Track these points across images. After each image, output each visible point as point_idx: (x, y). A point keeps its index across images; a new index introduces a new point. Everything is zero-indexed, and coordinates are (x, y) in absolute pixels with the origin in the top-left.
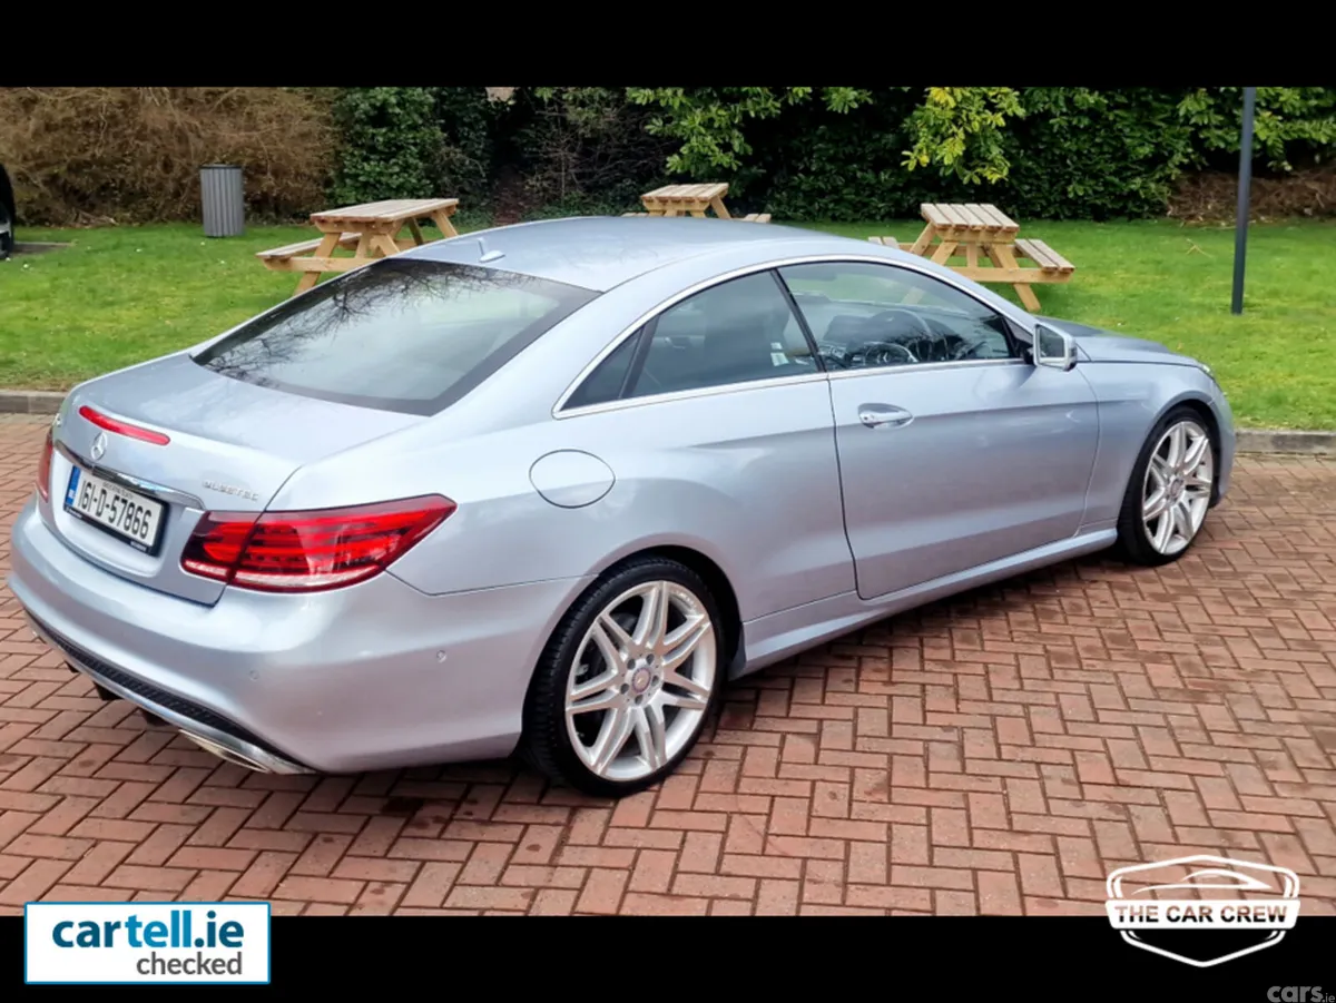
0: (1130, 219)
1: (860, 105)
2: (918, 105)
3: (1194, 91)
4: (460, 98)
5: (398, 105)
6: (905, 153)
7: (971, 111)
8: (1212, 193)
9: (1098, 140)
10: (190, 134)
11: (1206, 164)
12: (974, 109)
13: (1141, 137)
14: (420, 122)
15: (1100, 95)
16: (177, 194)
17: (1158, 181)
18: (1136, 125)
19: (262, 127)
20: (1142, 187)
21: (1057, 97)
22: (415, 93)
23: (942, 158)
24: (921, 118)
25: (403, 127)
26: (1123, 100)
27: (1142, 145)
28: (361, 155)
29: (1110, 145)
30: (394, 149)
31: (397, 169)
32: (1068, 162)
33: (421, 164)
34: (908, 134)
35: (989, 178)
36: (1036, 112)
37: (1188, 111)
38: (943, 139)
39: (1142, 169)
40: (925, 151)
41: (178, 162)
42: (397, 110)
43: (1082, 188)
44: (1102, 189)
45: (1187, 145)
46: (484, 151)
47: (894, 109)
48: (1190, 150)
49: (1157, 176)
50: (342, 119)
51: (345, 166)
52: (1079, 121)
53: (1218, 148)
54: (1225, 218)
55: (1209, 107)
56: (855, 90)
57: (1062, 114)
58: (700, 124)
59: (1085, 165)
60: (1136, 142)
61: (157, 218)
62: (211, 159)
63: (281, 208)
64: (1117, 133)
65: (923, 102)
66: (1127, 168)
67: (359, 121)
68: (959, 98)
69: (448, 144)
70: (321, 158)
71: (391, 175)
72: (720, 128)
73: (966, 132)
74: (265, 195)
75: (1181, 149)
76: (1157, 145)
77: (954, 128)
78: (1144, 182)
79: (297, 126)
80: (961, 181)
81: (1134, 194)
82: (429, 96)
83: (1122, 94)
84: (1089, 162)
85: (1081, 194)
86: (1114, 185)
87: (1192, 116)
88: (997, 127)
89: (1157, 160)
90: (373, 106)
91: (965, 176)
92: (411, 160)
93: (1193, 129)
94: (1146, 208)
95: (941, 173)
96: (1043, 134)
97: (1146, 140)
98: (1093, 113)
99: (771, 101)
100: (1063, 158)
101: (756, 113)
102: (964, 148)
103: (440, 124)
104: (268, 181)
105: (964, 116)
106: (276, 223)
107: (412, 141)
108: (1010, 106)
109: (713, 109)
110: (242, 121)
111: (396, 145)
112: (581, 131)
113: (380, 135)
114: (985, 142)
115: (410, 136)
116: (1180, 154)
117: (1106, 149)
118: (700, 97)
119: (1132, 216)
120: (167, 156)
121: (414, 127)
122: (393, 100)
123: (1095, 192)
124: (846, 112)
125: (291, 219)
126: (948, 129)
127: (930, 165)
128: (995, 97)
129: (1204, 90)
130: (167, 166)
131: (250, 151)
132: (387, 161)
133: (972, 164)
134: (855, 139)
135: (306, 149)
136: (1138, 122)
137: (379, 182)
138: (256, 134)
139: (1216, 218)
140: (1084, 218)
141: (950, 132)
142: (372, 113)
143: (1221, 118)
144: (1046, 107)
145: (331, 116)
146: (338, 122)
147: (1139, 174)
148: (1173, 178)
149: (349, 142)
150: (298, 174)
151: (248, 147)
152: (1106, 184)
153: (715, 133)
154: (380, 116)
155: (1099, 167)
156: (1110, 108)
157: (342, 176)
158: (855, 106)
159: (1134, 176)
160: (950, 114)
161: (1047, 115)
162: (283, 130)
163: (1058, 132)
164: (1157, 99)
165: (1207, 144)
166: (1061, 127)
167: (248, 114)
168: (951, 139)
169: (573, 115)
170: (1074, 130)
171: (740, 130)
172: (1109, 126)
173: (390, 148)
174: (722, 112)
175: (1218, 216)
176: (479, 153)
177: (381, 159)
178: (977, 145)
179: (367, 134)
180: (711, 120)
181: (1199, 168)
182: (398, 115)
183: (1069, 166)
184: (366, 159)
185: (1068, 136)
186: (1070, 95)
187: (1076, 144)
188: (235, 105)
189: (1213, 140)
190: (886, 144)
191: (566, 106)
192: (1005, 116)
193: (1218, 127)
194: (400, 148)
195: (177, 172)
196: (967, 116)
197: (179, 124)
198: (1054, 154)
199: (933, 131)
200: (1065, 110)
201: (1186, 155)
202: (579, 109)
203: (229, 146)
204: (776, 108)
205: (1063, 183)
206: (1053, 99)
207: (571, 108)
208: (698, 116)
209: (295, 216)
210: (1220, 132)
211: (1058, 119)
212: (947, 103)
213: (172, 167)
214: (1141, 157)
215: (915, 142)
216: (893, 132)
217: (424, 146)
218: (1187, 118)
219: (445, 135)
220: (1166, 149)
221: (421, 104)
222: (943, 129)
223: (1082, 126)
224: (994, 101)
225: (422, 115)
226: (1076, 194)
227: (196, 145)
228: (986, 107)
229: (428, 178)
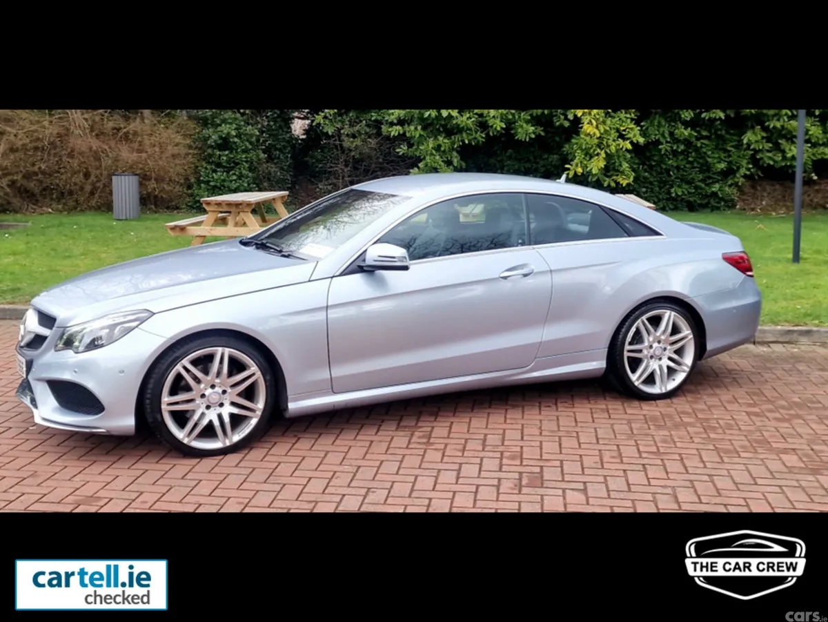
0: (712, 210)
1: (536, 136)
2: (574, 136)
3: (753, 127)
4: (275, 132)
5: (236, 136)
6: (567, 166)
7: (609, 139)
8: (765, 194)
9: (690, 159)
10: (101, 154)
11: (762, 175)
12: (611, 138)
13: (719, 157)
14: (250, 147)
15: (691, 130)
16: (92, 193)
17: (730, 186)
18: (715, 149)
19: (149, 150)
20: (719, 190)
21: (664, 131)
22: (248, 129)
23: (591, 169)
24: (577, 144)
25: (239, 150)
26: (705, 133)
27: (719, 162)
28: (211, 168)
29: (698, 163)
30: (232, 165)
31: (235, 177)
32: (671, 173)
33: (250, 174)
34: (567, 154)
35: (621, 183)
36: (650, 141)
37: (749, 140)
38: (591, 157)
39: (720, 178)
40: (579, 165)
41: (94, 172)
42: (236, 140)
43: (680, 190)
44: (694, 191)
45: (748, 163)
46: (289, 166)
47: (557, 139)
48: (751, 166)
49: (729, 183)
50: (200, 146)
51: (201, 176)
52: (678, 147)
53: (769, 164)
54: (775, 210)
55: (763, 138)
56: (532, 126)
57: (667, 142)
58: (432, 148)
59: (682, 175)
60: (715, 161)
61: (79, 209)
62: (116, 170)
63: (158, 203)
64: (703, 155)
65: (578, 134)
66: (709, 178)
67: (211, 147)
68: (602, 131)
69: (268, 162)
70: (185, 170)
71: (231, 181)
72: (444, 151)
73: (606, 152)
74: (149, 194)
75: (745, 165)
76: (729, 163)
77: (599, 150)
78: (721, 187)
79: (171, 150)
80: (603, 185)
81: (714, 194)
82: (256, 131)
83: (705, 130)
84: (685, 173)
85: (680, 194)
86: (702, 189)
87: (752, 143)
88: (627, 150)
89: (729, 173)
90: (221, 137)
91: (605, 181)
92: (244, 172)
93: (753, 152)
94: (723, 203)
95: (589, 180)
96: (655, 155)
97: (722, 159)
98: (687, 142)
99: (479, 133)
100: (668, 171)
101: (469, 141)
102: (605, 163)
103: (262, 149)
104: (152, 185)
105: (605, 143)
106: (156, 212)
107: (245, 160)
108: (635, 136)
109: (441, 139)
110: (136, 146)
111: (234, 162)
112: (353, 154)
113: (225, 156)
114: (618, 160)
115: (244, 156)
116: (744, 169)
117: (696, 165)
118: (431, 131)
119: (714, 209)
120: (87, 168)
121: (245, 151)
122: (234, 133)
123: (689, 193)
124: (527, 140)
125: (165, 210)
126: (594, 151)
127: (582, 174)
128: (624, 130)
129: (759, 127)
130: (87, 175)
131: (141, 166)
132: (228, 172)
133: (609, 174)
134: (532, 158)
135: (176, 165)
136: (717, 148)
137: (223, 186)
138: (144, 155)
139: (768, 210)
140: (682, 210)
141: (596, 152)
142: (219, 142)
143: (771, 145)
144: (657, 138)
145: (192, 143)
146: (196, 148)
147: (718, 181)
148: (740, 184)
149: (204, 160)
150: (170, 180)
151: (140, 163)
152: (696, 188)
153: (441, 154)
154: (225, 144)
155: (691, 176)
156: (698, 139)
157: (199, 182)
158: (533, 136)
159: (714, 183)
160: (596, 141)
161: (658, 142)
162: (162, 152)
163: (665, 154)
164: (728, 133)
165: (761, 162)
166: (666, 150)
167: (140, 142)
168: (597, 157)
169: (347, 143)
170: (675, 153)
171: (458, 152)
172: (697, 150)
173: (230, 164)
174: (446, 141)
175: (770, 209)
176: (285, 167)
177: (224, 171)
178: (613, 161)
179: (216, 155)
180: (439, 146)
181: (756, 177)
182: (235, 143)
183: (671, 176)
184: (215, 171)
185: (671, 157)
186: (672, 130)
187: (676, 161)
188: (131, 137)
189: (766, 159)
190: (552, 162)
191: (343, 137)
192: (632, 143)
193: (768, 151)
194: (237, 164)
195: (93, 178)
196: (607, 143)
197: (94, 148)
198: (661, 168)
199: (584, 152)
200: (669, 140)
201: (748, 169)
202: (352, 139)
203: (127, 163)
204: (482, 138)
205: (668, 186)
206: (661, 132)
207: (346, 139)
208: (431, 143)
209: (168, 208)
210: (770, 155)
211: (664, 146)
212: (595, 134)
213: (90, 175)
214: (719, 170)
215: (572, 160)
216: (556, 154)
217: (252, 163)
218: (749, 145)
219: (266, 155)
220: (735, 165)
221: (252, 135)
222: (592, 151)
223: (680, 150)
224: (624, 133)
225: (251, 143)
226: (676, 194)
227: (107, 162)
228: (619, 137)
229: (254, 183)
